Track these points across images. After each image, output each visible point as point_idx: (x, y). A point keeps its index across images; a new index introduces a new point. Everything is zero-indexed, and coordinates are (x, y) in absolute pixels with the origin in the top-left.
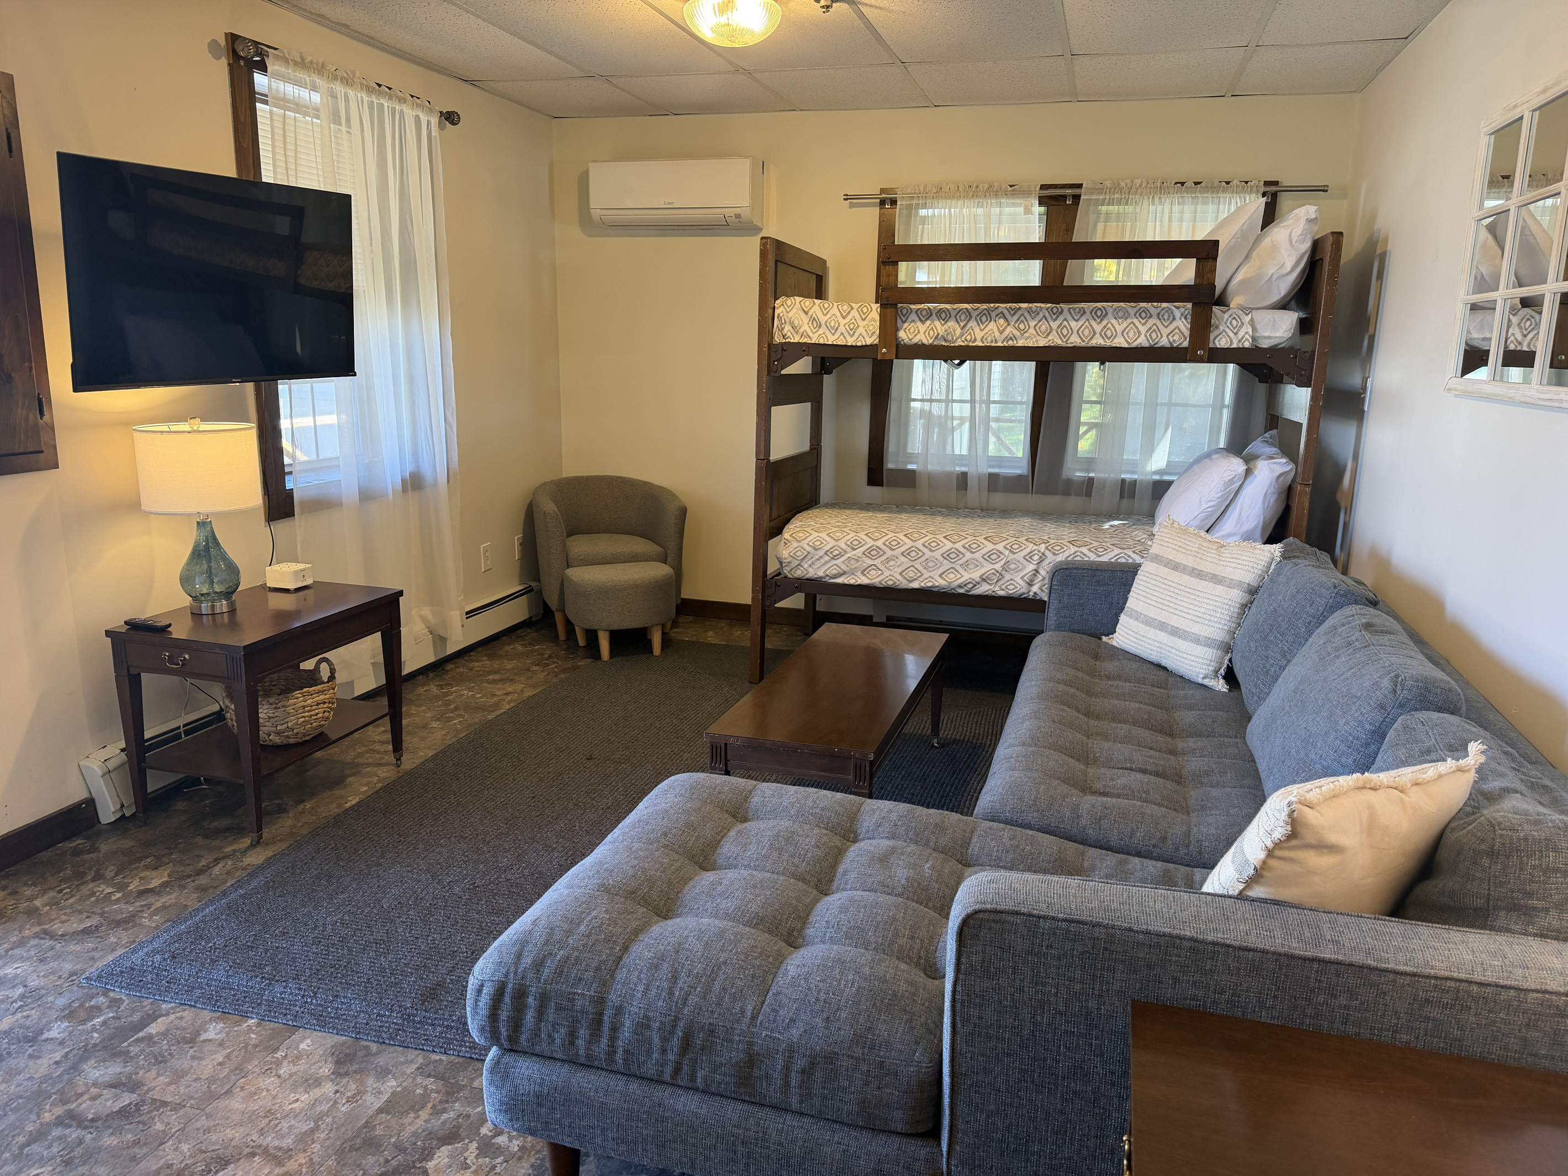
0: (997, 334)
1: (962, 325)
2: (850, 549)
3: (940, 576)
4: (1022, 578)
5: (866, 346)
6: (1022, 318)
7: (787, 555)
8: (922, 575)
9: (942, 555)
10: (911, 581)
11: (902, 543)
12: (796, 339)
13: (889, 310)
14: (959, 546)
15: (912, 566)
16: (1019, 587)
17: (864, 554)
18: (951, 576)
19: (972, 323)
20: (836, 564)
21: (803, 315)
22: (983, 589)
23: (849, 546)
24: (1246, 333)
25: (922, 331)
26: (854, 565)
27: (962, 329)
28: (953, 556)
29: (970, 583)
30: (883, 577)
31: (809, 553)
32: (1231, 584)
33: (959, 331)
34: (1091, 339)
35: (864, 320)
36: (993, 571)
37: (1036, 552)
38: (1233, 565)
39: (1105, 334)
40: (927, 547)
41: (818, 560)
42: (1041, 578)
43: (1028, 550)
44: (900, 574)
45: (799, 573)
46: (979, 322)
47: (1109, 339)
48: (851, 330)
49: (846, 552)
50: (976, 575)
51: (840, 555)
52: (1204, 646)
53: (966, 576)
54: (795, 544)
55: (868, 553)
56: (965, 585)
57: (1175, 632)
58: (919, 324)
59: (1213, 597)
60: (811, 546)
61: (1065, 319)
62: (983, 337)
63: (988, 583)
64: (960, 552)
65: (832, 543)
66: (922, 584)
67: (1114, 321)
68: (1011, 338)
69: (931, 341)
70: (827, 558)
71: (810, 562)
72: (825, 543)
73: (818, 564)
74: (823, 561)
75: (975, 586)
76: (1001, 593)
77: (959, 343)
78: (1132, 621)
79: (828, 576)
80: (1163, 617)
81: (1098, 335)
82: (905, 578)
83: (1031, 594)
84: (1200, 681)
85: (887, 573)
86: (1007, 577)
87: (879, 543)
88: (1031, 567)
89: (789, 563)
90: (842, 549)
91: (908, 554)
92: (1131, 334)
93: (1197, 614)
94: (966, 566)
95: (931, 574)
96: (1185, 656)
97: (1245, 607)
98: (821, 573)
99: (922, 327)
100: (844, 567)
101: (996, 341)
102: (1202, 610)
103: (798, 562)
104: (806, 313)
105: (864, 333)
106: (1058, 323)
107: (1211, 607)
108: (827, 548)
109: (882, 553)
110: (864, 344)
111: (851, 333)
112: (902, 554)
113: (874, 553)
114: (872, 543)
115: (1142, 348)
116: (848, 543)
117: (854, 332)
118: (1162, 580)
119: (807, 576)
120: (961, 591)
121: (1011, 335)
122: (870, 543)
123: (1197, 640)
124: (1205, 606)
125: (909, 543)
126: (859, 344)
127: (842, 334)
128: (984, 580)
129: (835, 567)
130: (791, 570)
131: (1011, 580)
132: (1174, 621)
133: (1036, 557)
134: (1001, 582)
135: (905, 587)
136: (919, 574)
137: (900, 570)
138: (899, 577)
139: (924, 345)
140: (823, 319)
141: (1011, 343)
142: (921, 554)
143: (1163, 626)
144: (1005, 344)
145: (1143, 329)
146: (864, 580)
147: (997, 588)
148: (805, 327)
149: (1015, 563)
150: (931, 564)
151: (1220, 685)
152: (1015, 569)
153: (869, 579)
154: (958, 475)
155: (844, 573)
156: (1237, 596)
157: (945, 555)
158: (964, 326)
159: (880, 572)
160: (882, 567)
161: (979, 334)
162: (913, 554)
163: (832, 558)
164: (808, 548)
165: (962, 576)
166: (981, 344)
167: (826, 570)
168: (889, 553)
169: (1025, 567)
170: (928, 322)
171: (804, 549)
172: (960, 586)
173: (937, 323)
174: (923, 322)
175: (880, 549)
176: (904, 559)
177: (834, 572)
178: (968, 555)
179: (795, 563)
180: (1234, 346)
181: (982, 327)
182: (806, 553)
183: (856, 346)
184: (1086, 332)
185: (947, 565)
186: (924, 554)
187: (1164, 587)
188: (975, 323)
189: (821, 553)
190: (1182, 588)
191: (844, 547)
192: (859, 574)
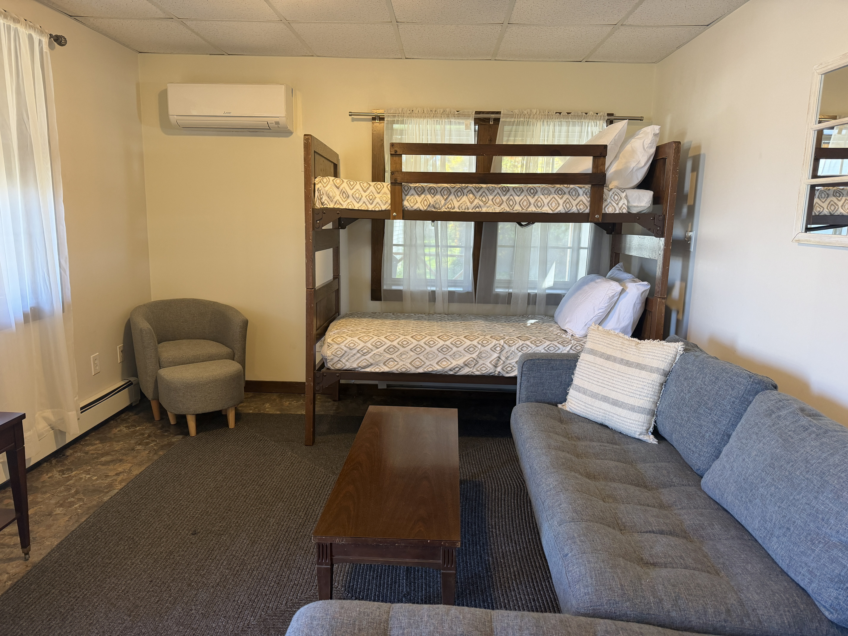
0: (469, 204)
1: (445, 198)
2: (374, 348)
3: (437, 363)
4: (490, 363)
5: (382, 211)
6: (484, 194)
7: (330, 354)
8: (425, 363)
9: (438, 350)
10: (417, 368)
11: (410, 343)
12: (332, 206)
13: (397, 187)
14: (448, 343)
15: (418, 358)
16: (489, 369)
17: (384, 351)
18: (444, 363)
19: (452, 197)
20: (365, 359)
21: (335, 189)
22: (465, 371)
23: (374, 346)
24: (624, 204)
25: (419, 201)
26: (378, 358)
27: (445, 200)
28: (444, 350)
29: (457, 367)
30: (398, 366)
31: (346, 352)
32: (652, 370)
33: (443, 202)
34: (528, 207)
35: (379, 193)
36: (471, 359)
37: (498, 345)
38: (651, 357)
39: (537, 205)
40: (427, 345)
41: (352, 356)
42: (502, 362)
43: (493, 344)
44: (410, 363)
45: (339, 366)
46: (456, 196)
47: (539, 207)
48: (371, 200)
49: (372, 350)
50: (461, 362)
51: (368, 352)
52: (638, 413)
53: (454, 363)
54: (336, 346)
55: (388, 350)
56: (454, 369)
57: (615, 403)
58: (417, 196)
59: (640, 379)
60: (347, 347)
61: (511, 195)
62: (459, 206)
63: (469, 367)
64: (449, 347)
65: (362, 344)
66: (425, 370)
67: (542, 196)
68: (478, 207)
69: (425, 208)
70: (359, 355)
71: (346, 358)
72: (357, 345)
73: (353, 359)
74: (356, 357)
75: (460, 369)
76: (478, 373)
77: (443, 209)
78: (580, 394)
79: (360, 367)
80: (604, 392)
81: (532, 205)
82: (414, 366)
83: (497, 372)
84: (637, 437)
85: (401, 363)
86: (481, 362)
87: (395, 343)
88: (496, 355)
89: (332, 359)
90: (369, 348)
91: (415, 350)
92: (554, 205)
93: (631, 391)
94: (454, 356)
95: (431, 363)
96: (625, 420)
97: (664, 385)
98: (355, 366)
99: (419, 199)
100: (371, 361)
101: (468, 209)
102: (634, 388)
103: (338, 359)
104: (338, 188)
105: (380, 202)
106: (506, 197)
107: (640, 386)
108: (358, 348)
109: (397, 350)
110: (380, 209)
111: (371, 202)
112: (411, 350)
113: (391, 350)
114: (390, 343)
115: (561, 213)
116: (373, 344)
117: (373, 201)
118: (600, 367)
119: (345, 368)
120: (451, 373)
121: (478, 205)
122: (389, 343)
123: (632, 409)
124: (636, 385)
125: (415, 342)
126: (377, 209)
127: (364, 202)
128: (466, 365)
129: (365, 361)
130: (333, 364)
131: (483, 364)
132: (613, 395)
133: (498, 349)
134: (477, 366)
135: (414, 372)
136: (423, 363)
137: (410, 361)
138: (409, 366)
139: (421, 210)
140: (350, 192)
141: (477, 210)
142: (423, 349)
143: (605, 399)
144: (474, 211)
145: (561, 202)
146: (386, 369)
147: (475, 370)
148: (338, 198)
149: (485, 353)
150: (430, 356)
151: (651, 439)
152: (485, 357)
153: (389, 368)
154: (429, 293)
155: (372, 364)
156: (657, 378)
157: (439, 350)
158: (447, 198)
159: (396, 363)
160: (397, 360)
161: (456, 204)
162: (418, 350)
163: (363, 355)
164: (345, 349)
165: (452, 363)
166: (458, 211)
167: (359, 363)
168: (402, 350)
169: (491, 355)
170: (423, 196)
171: (343, 350)
172: (450, 370)
173: (429, 196)
174: (419, 195)
175: (396, 347)
176: (412, 353)
177: (364, 364)
178: (455, 349)
179: (336, 359)
180: (617, 212)
181: (458, 199)
182: (344, 352)
183: (375, 211)
184: (525, 203)
185: (441, 356)
186: (425, 349)
187: (602, 371)
188: (454, 197)
189: (354, 352)
190: (616, 372)
191: (370, 346)
192: (382, 365)
